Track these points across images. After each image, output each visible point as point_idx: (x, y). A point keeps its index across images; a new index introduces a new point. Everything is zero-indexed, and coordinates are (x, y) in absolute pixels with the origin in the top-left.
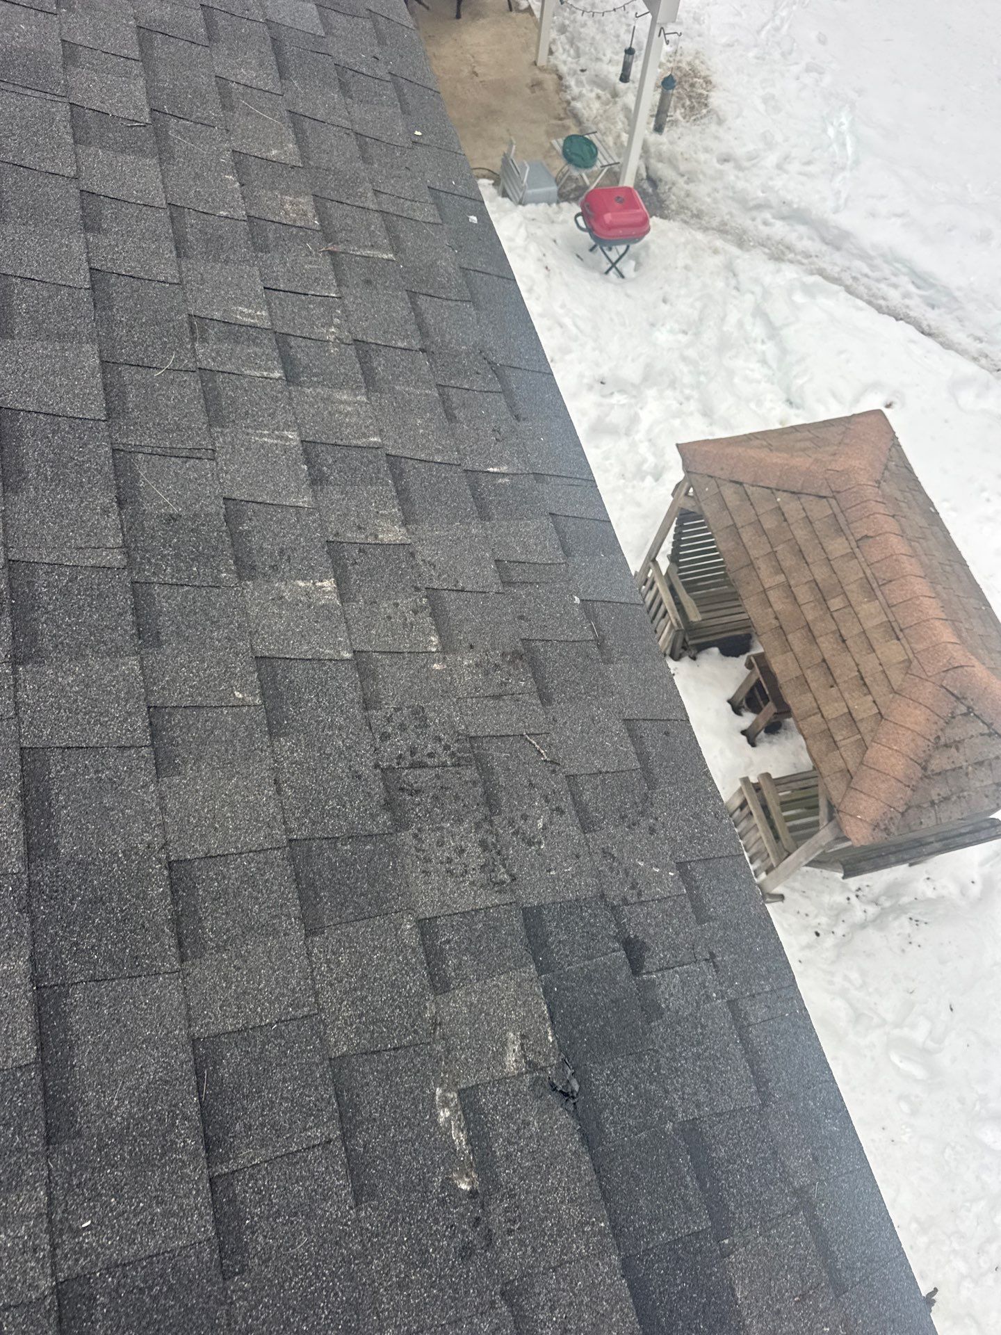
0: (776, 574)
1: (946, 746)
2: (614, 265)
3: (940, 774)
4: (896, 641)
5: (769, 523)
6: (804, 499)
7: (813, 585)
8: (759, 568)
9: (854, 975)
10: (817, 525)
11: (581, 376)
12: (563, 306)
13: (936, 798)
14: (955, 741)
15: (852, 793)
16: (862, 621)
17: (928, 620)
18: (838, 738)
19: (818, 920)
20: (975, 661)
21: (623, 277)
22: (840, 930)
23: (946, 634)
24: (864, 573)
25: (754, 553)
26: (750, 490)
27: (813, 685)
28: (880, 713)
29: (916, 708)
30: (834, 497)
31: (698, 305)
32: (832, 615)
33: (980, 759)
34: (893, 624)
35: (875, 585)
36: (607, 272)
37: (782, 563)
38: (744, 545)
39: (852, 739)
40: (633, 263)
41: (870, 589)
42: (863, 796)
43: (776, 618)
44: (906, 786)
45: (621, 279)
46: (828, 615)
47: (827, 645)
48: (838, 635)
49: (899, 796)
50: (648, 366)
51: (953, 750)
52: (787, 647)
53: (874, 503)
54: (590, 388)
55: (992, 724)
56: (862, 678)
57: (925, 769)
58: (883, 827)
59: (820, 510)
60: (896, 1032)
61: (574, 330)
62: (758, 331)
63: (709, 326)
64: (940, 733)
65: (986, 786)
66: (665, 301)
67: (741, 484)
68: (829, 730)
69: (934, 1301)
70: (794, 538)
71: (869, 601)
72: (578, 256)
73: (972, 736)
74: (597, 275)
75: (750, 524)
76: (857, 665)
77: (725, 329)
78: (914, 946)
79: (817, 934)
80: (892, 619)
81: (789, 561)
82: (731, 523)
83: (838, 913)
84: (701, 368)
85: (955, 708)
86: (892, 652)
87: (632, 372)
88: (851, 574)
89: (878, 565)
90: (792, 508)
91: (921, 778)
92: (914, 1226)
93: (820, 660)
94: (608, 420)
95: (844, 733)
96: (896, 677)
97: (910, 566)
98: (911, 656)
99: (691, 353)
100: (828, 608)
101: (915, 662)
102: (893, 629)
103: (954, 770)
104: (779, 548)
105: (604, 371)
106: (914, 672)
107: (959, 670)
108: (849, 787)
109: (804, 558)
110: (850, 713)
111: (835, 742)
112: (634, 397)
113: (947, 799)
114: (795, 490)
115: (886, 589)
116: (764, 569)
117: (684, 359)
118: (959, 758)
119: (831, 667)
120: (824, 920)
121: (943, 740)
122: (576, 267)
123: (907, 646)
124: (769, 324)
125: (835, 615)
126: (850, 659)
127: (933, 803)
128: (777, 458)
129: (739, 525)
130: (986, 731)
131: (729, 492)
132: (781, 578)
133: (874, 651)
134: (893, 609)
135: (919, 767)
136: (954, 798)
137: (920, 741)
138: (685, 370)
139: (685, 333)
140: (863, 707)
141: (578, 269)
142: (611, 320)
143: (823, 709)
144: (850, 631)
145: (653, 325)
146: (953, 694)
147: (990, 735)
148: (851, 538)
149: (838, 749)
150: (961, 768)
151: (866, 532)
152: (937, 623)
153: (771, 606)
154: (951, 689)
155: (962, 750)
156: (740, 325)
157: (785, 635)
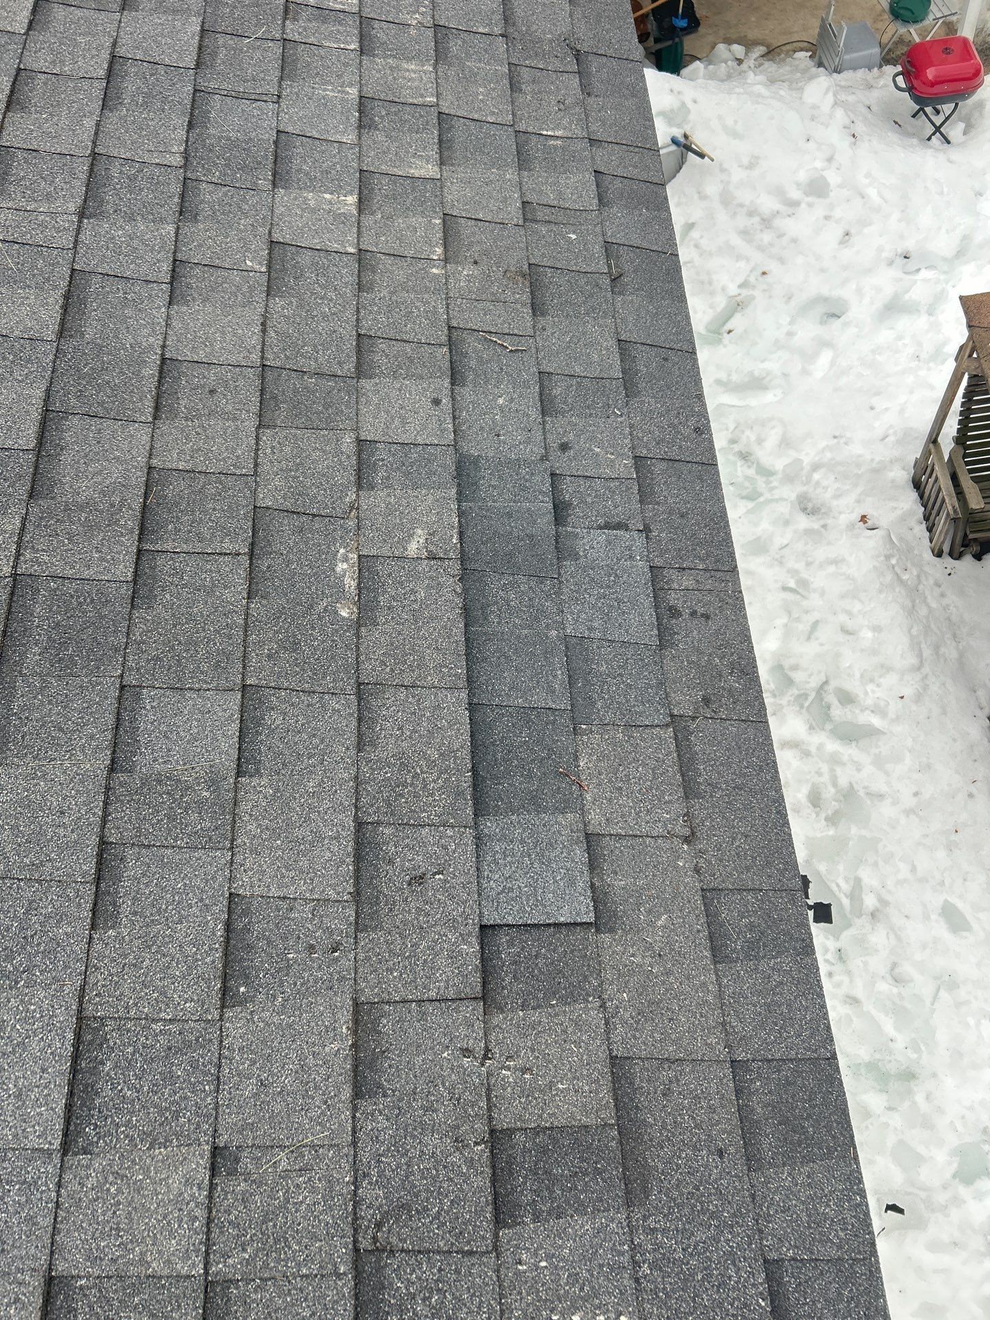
2: (938, 129)
11: (880, 249)
12: (868, 176)
21: (949, 142)
36: (929, 139)
40: (962, 126)
45: (945, 144)
54: (891, 263)
61: (878, 201)
72: (896, 123)
74: (915, 141)
105: (910, 245)
112: (945, 273)
122: (891, 135)
142: (927, 188)
145: (979, 194)
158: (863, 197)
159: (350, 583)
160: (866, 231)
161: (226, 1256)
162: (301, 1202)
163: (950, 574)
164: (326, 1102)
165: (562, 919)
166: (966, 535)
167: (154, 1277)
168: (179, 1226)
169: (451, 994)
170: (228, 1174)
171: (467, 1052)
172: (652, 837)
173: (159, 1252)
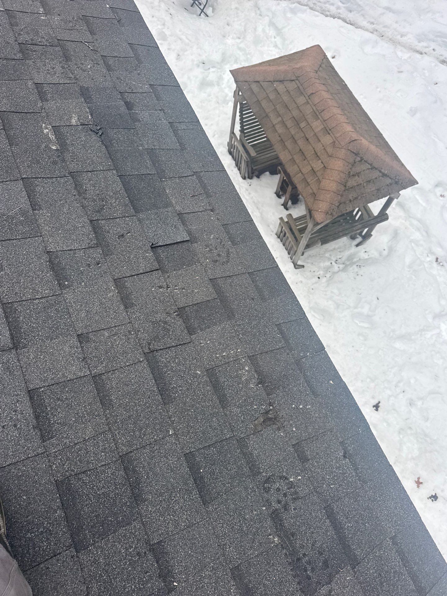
0: (278, 117)
1: (353, 175)
2: (202, 11)
3: (352, 188)
4: (328, 135)
5: (272, 96)
6: (285, 83)
7: (293, 119)
8: (270, 117)
9: (336, 291)
10: (292, 93)
11: (193, 61)
12: (180, 31)
13: (351, 198)
14: (357, 173)
15: (316, 202)
16: (314, 129)
17: (340, 123)
18: (309, 181)
19: (319, 273)
20: (362, 138)
21: (208, 16)
22: (328, 275)
23: (349, 128)
24: (313, 109)
25: (267, 111)
26: (262, 84)
27: (297, 161)
28: (324, 166)
29: (338, 161)
30: (297, 80)
31: (243, 24)
32: (302, 130)
33: (369, 179)
34: (327, 128)
35: (318, 113)
36: (200, 15)
37: (279, 112)
38: (263, 108)
39: (315, 180)
40: (211, 9)
41: (316, 116)
42: (320, 202)
43: (280, 136)
44: (338, 194)
45: (207, 17)
46: (300, 130)
47: (301, 143)
48: (305, 138)
49: (336, 199)
50: (223, 54)
51: (357, 177)
52: (285, 147)
53: (314, 79)
54: (198, 66)
55: (372, 164)
56: (316, 154)
57: (345, 186)
58: (330, 213)
59: (292, 86)
60: (356, 310)
61: (187, 41)
62: (272, 32)
63: (249, 32)
64: (350, 170)
65: (373, 191)
66: (228, 25)
67: (258, 82)
68: (305, 178)
69: (379, 406)
70: (283, 101)
71: (316, 121)
72: (185, 9)
73: (364, 170)
74: (195, 16)
75: (265, 98)
76: (314, 148)
77: (257, 33)
78: (360, 276)
79: (319, 278)
80: (326, 126)
81: (282, 111)
82: (256, 100)
83: (327, 269)
84: (247, 51)
85: (355, 158)
86: (327, 140)
87: (217, 57)
88: (308, 110)
89: (318, 104)
90: (280, 88)
91: (344, 191)
92: (368, 380)
93: (299, 150)
94: (208, 79)
95: (311, 178)
96: (330, 150)
97: (330, 102)
98: (335, 140)
99: (242, 45)
100: (300, 127)
101: (337, 142)
102: (327, 131)
103: (358, 185)
104: (277, 107)
105: (203, 58)
106: (337, 146)
107: (355, 142)
108: (315, 200)
109: (288, 108)
110: (313, 169)
111: (308, 183)
112: (219, 69)
113: (356, 198)
114: (281, 80)
115: (322, 114)
116: (272, 116)
117: (240, 49)
118: (359, 180)
119: (304, 152)
120: (321, 272)
121: (352, 173)
122: (184, 13)
123: (333, 136)
124: (276, 28)
125: (303, 129)
126: (310, 147)
127: (350, 201)
128: (272, 68)
129: (260, 100)
130: (370, 167)
131: (254, 87)
132: (280, 119)
133: (320, 141)
134: (326, 122)
135: (342, 186)
136: (359, 198)
137: (342, 175)
138: (241, 54)
139: (239, 38)
140: (317, 166)
141: (185, 14)
142: (204, 35)
143: (301, 170)
144: (310, 135)
145: (224, 36)
146: (353, 153)
147: (372, 169)
148: (306, 96)
149: (309, 185)
150: (361, 184)
151: (312, 92)
152: (344, 124)
153: (277, 132)
154: (352, 150)
155: (360, 177)
156: (264, 31)
157: (284, 143)
158: (181, 40)
159: (52, 137)
160: (186, 53)
161: (96, 367)
162: (118, 344)
163: (250, 185)
164: (115, 312)
165: (179, 240)
166: (252, 168)
167: (70, 380)
168: (74, 362)
169: (148, 270)
170: (86, 343)
171: (160, 287)
172: (200, 212)
173: (70, 372)
